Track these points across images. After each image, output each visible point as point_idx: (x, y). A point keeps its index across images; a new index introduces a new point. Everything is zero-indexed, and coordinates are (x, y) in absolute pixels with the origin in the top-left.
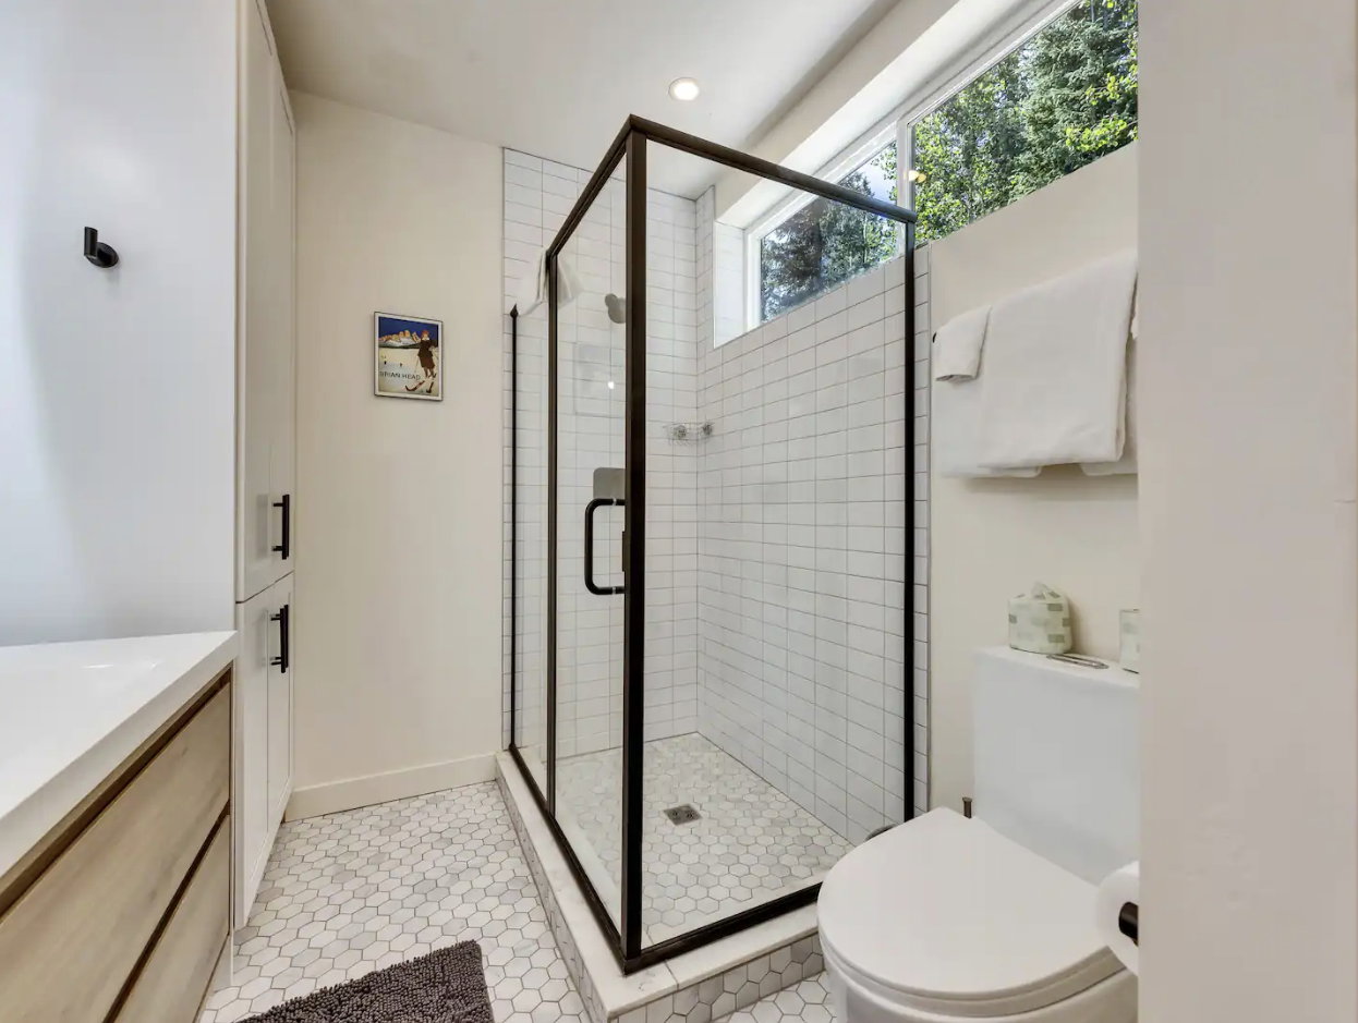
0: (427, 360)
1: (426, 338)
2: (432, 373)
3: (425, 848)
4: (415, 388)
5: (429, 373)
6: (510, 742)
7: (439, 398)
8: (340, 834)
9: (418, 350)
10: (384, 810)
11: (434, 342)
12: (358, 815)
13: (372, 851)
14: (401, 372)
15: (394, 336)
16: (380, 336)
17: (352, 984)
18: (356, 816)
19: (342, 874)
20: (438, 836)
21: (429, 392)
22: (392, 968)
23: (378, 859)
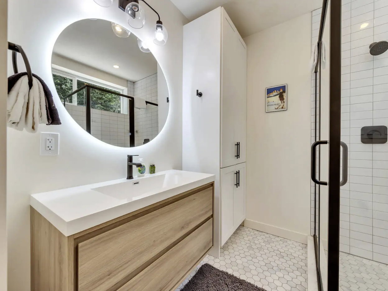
0: (281, 98)
1: (281, 91)
2: (283, 102)
3: (274, 254)
4: (278, 108)
5: (282, 102)
6: (314, 234)
7: (286, 109)
8: (254, 236)
9: (279, 96)
10: (268, 236)
11: (284, 92)
12: (260, 233)
13: (259, 246)
14: (273, 103)
15: (271, 94)
16: (267, 95)
17: (239, 279)
18: (260, 234)
19: (250, 248)
20: (280, 253)
21: (282, 108)
22: (250, 283)
23: (260, 249)
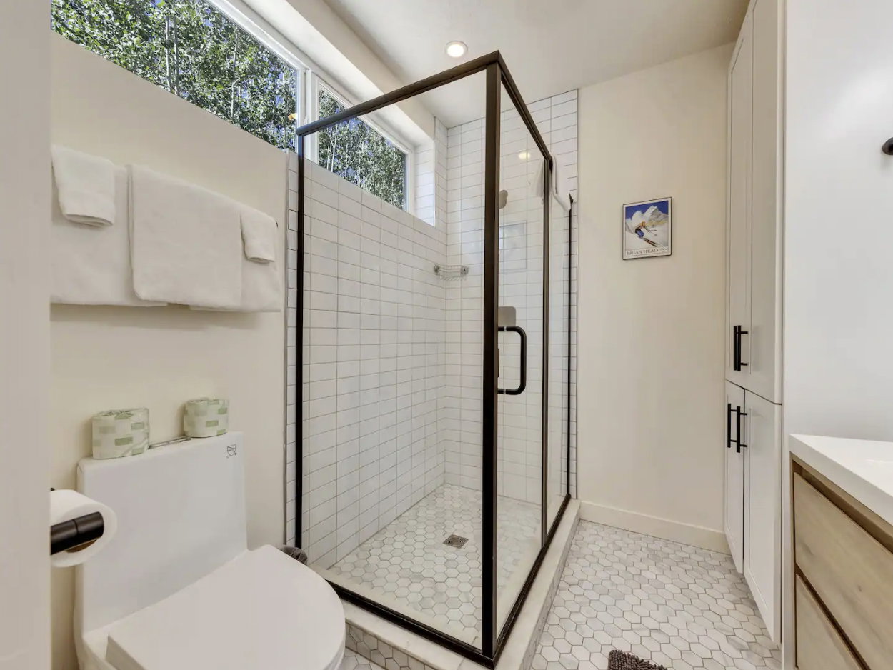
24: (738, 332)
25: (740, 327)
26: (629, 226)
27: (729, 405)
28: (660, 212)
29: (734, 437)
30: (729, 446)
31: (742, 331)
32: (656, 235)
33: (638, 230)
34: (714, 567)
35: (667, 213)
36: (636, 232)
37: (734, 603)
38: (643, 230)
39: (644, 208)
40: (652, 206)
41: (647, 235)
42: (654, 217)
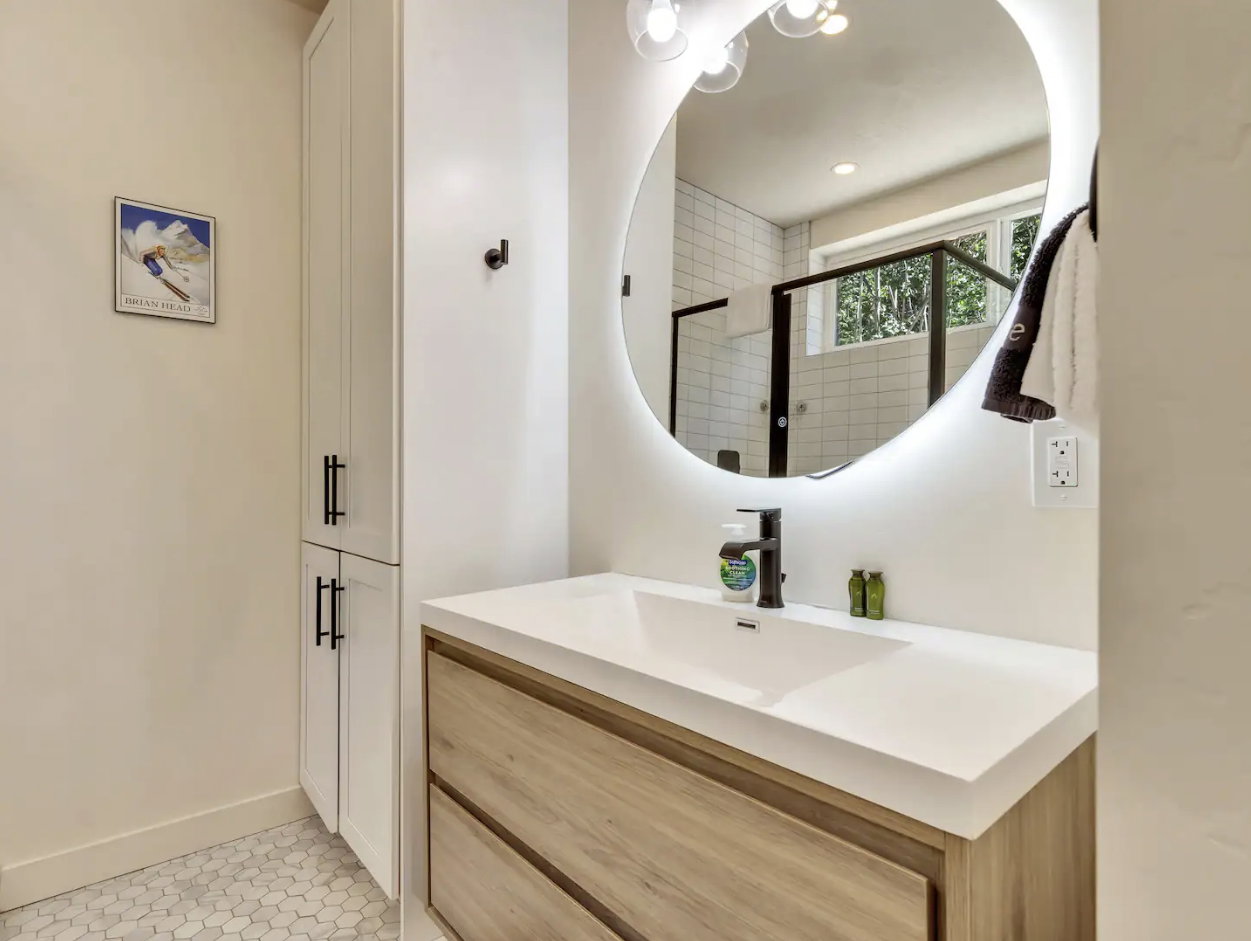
24: (332, 466)
25: (335, 457)
26: (131, 246)
27: (319, 579)
28: (192, 238)
29: (326, 626)
30: (319, 643)
31: (338, 463)
32: (186, 279)
33: (148, 259)
34: (290, 849)
35: (207, 244)
36: (146, 262)
37: (327, 884)
38: (161, 262)
39: (163, 220)
40: (178, 222)
41: (167, 273)
42: (181, 242)
